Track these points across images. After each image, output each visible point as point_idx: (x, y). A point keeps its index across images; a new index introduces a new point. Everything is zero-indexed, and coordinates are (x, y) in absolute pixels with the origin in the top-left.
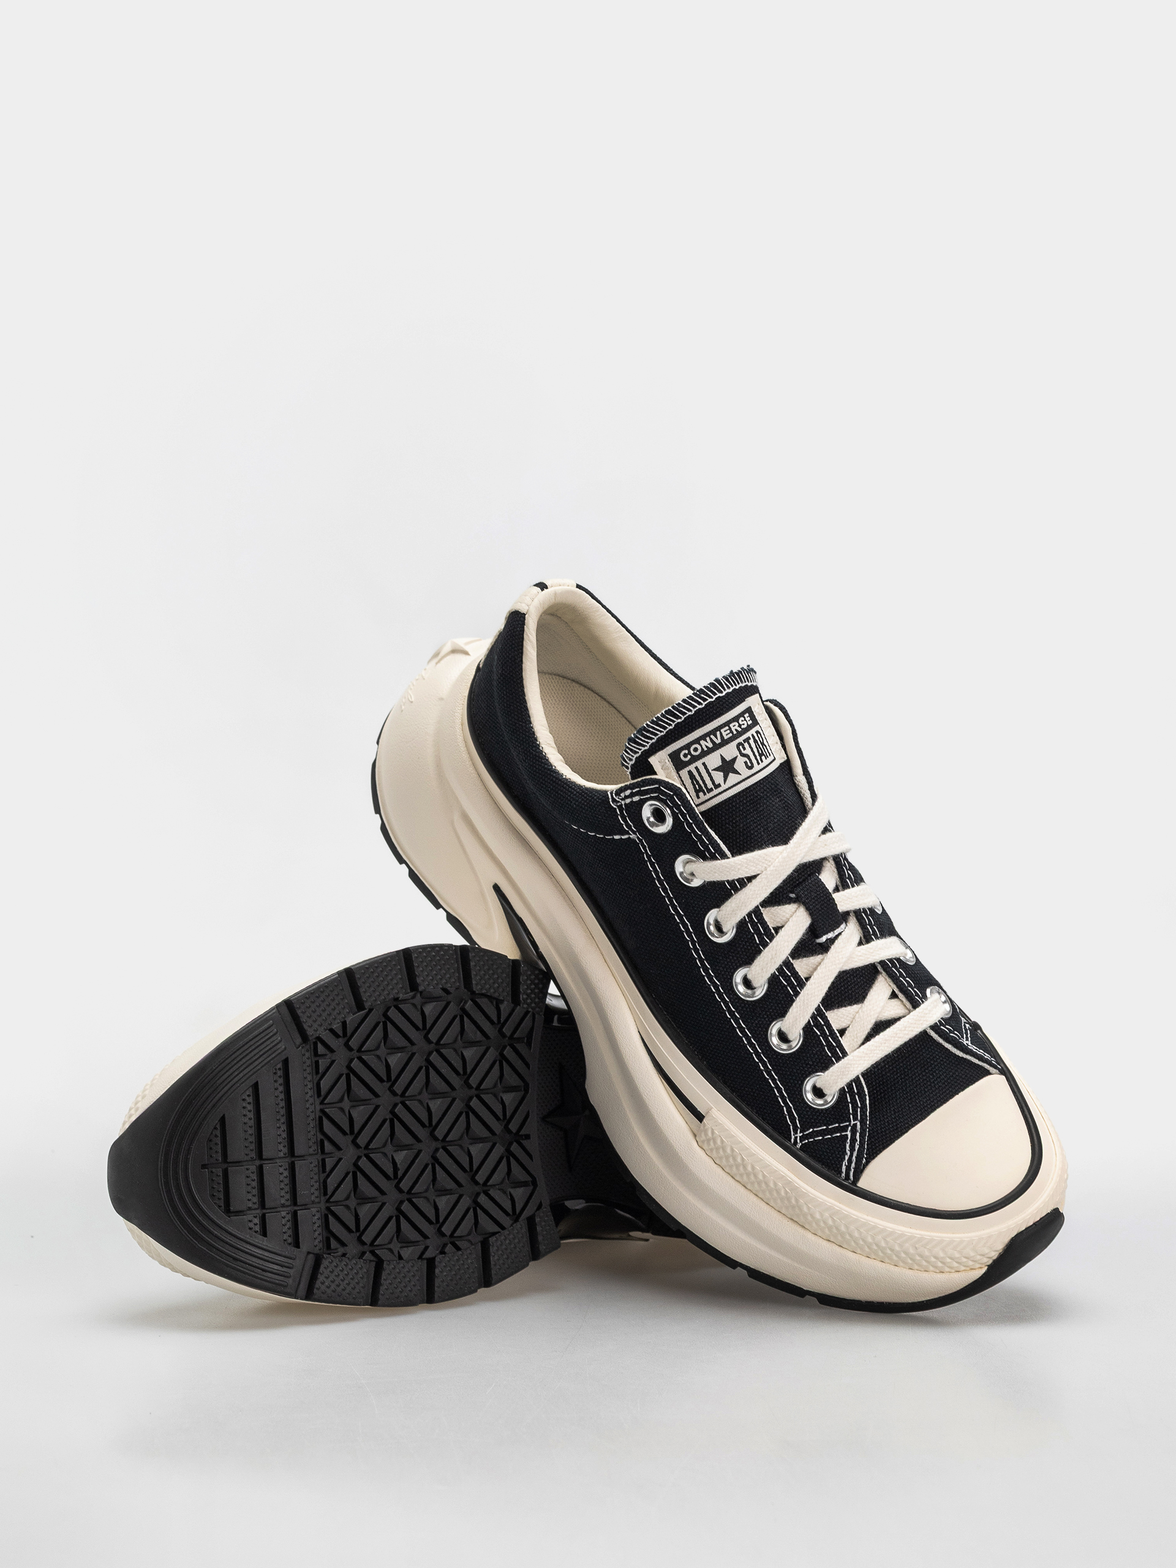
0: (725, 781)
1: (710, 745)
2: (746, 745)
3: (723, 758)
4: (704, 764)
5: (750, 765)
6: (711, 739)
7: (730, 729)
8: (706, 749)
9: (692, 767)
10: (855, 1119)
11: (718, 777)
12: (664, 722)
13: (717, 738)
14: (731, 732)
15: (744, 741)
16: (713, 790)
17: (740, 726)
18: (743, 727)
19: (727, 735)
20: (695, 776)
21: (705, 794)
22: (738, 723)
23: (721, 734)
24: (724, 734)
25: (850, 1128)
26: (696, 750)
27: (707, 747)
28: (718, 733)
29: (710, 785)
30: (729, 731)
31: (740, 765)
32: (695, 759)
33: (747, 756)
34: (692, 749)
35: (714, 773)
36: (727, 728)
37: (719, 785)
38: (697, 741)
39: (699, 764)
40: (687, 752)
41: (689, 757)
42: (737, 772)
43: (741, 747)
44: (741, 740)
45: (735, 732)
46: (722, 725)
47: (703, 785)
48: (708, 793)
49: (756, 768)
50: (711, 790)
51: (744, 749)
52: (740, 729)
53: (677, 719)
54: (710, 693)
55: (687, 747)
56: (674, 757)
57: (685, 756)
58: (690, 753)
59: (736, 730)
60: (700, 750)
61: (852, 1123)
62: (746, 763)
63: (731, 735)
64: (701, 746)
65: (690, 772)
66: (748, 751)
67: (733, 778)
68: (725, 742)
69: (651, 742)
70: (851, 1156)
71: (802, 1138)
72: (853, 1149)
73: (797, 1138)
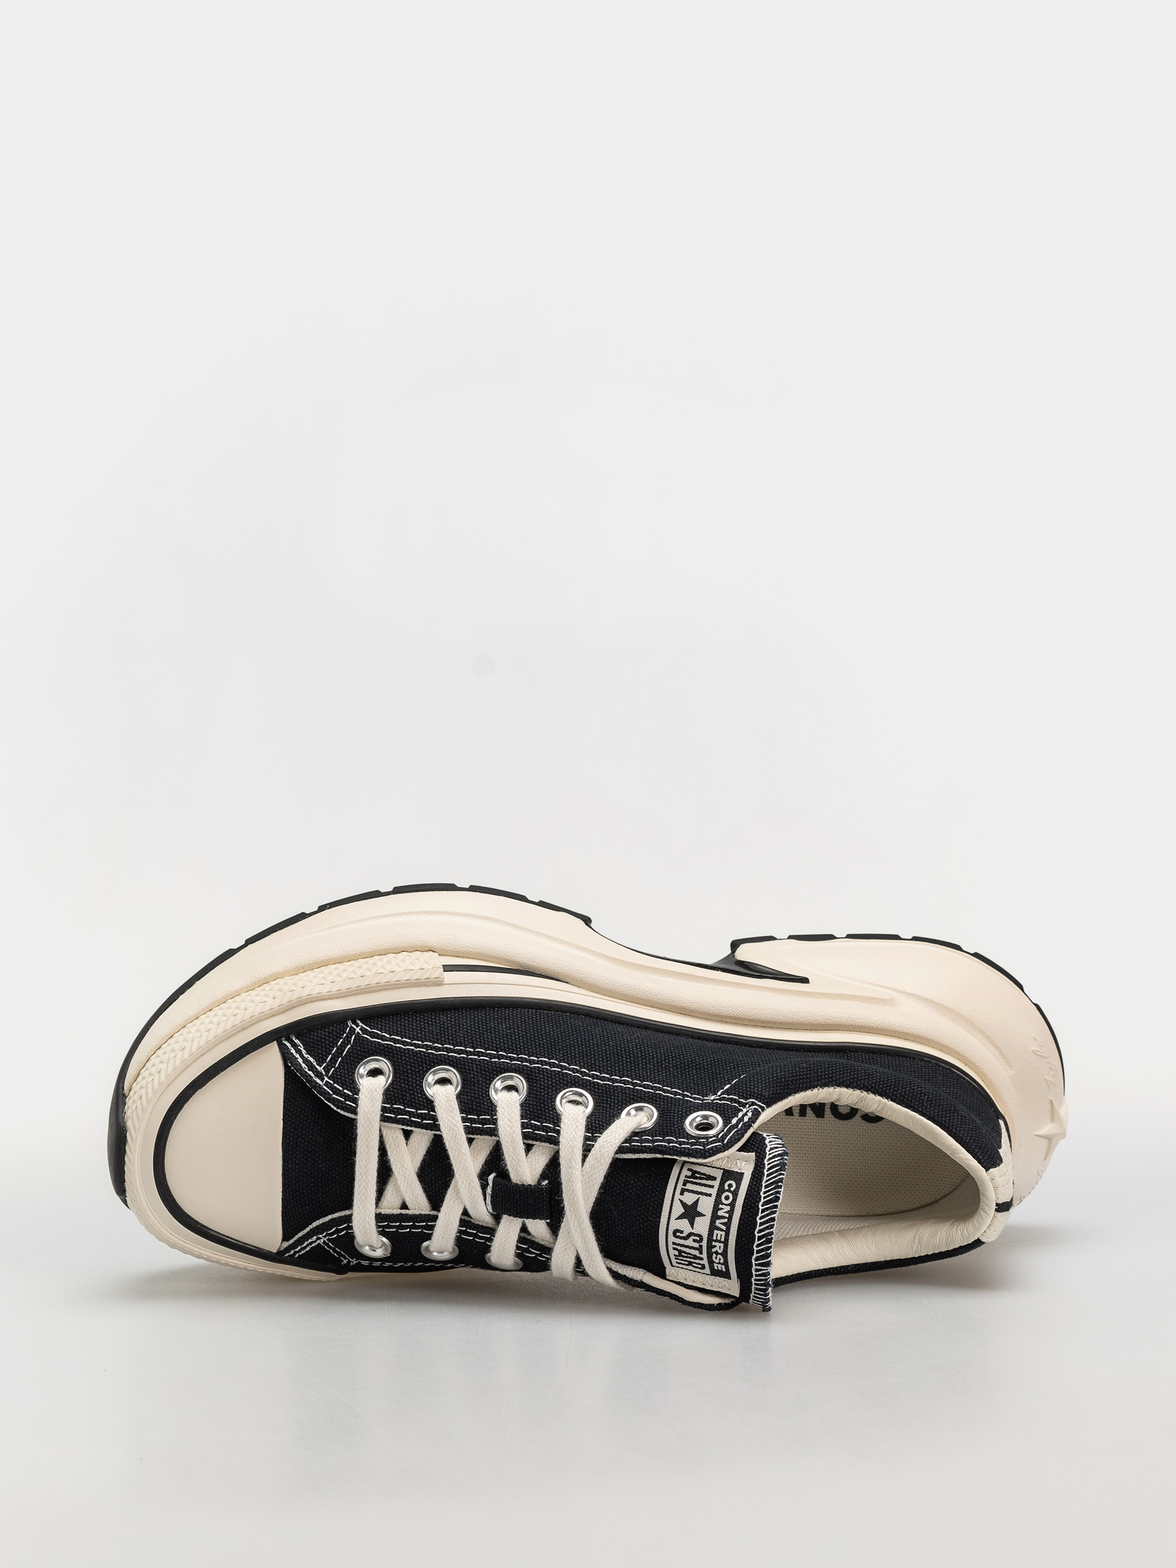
0: (681, 1202)
1: (720, 1213)
2: (696, 1245)
3: (701, 1215)
4: (710, 1195)
5: (678, 1234)
6: (725, 1218)
7: (720, 1242)
8: (721, 1206)
9: (716, 1184)
10: (327, 1084)
11: (690, 1199)
12: (772, 1190)
13: (721, 1223)
14: (716, 1241)
15: (701, 1246)
16: (683, 1185)
17: (717, 1253)
18: (714, 1255)
19: (717, 1234)
20: (707, 1180)
21: (686, 1176)
22: (720, 1254)
23: (722, 1230)
24: (719, 1233)
25: (324, 1073)
26: (727, 1198)
27: (722, 1209)
28: (724, 1228)
29: (689, 1186)
30: (719, 1238)
31: (684, 1225)
32: (721, 1190)
33: (686, 1238)
34: (730, 1195)
35: (696, 1197)
36: (723, 1240)
37: (682, 1193)
38: (732, 1205)
39: (714, 1191)
40: (732, 1189)
41: (727, 1188)
42: (680, 1217)
43: (698, 1239)
44: (704, 1244)
45: (714, 1243)
46: (728, 1237)
47: (694, 1180)
48: (685, 1180)
49: (671, 1239)
50: (684, 1184)
51: (694, 1241)
52: (714, 1250)
53: (764, 1202)
54: (762, 1247)
55: (735, 1194)
56: (738, 1177)
57: (730, 1186)
58: (729, 1191)
59: (715, 1246)
60: (724, 1201)
61: (326, 1079)
62: (682, 1232)
63: (714, 1238)
64: (726, 1205)
65: (714, 1179)
66: (690, 1242)
67: (678, 1210)
68: (712, 1227)
69: (767, 1167)
70: (302, 1056)
71: (352, 1030)
72: (306, 1061)
73: (357, 1027)
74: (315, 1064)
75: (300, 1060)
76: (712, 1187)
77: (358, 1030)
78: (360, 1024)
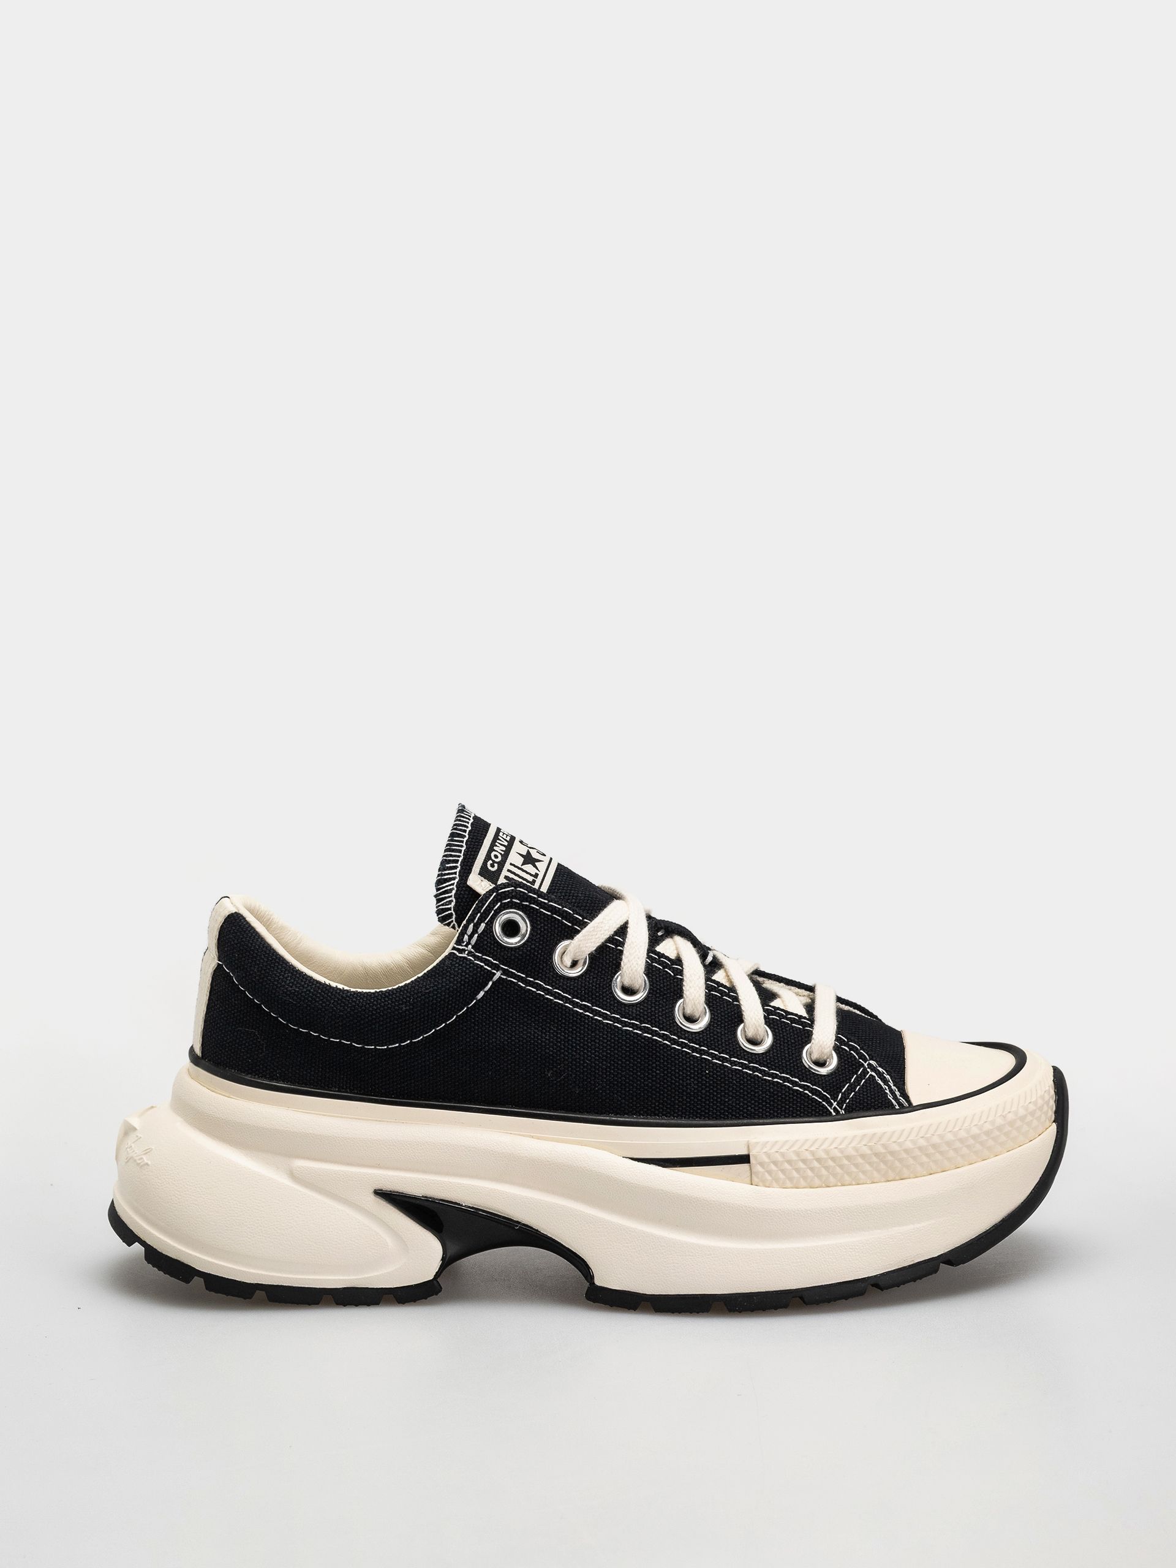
0: (538, 869)
1: (503, 848)
3: (520, 855)
4: (511, 864)
6: (499, 844)
9: (504, 873)
10: (866, 1059)
13: (503, 842)
16: (538, 874)
24: (504, 837)
25: (868, 1070)
26: (496, 856)
27: (502, 851)
28: (500, 837)
30: (505, 834)
32: (501, 864)
33: (533, 848)
34: (493, 858)
35: (524, 867)
37: (536, 874)
38: (491, 850)
39: (507, 866)
40: (490, 862)
41: (496, 865)
42: (538, 860)
46: (496, 832)
47: (524, 882)
48: (534, 884)
50: (534, 881)
55: (488, 857)
56: (484, 873)
57: (492, 866)
58: (494, 862)
61: (866, 1065)
63: (508, 837)
64: (498, 851)
65: (506, 878)
68: (510, 844)
70: (890, 1087)
71: (840, 1104)
72: (886, 1082)
73: (835, 1107)
74: (877, 1078)
75: (891, 1084)
76: (509, 871)
77: (835, 1104)
78: (832, 1111)
